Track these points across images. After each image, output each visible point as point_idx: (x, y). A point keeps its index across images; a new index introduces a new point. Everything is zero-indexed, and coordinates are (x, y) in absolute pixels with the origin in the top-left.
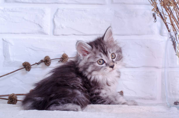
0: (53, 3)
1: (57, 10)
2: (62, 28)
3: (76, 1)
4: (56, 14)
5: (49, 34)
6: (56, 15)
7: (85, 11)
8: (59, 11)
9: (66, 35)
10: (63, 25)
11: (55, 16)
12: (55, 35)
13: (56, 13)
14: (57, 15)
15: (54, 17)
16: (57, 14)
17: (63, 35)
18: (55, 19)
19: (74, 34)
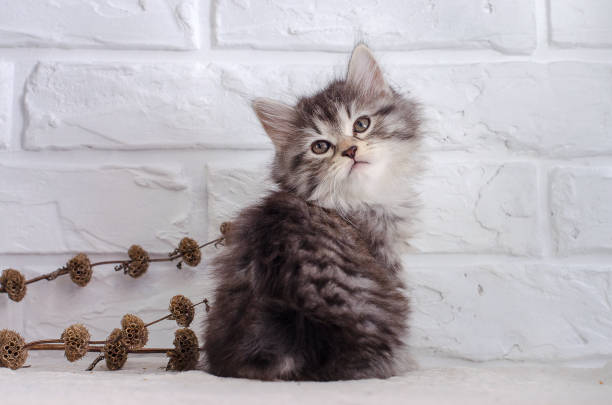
0: (21, 46)
1: (36, 69)
2: (51, 125)
3: (96, 40)
4: (31, 80)
5: (8, 145)
6: (32, 83)
7: (124, 69)
8: (42, 70)
9: (64, 150)
10: (53, 117)
11: (29, 87)
12: (27, 150)
13: (31, 76)
14: (36, 85)
15: (25, 90)
16: (34, 82)
17: (54, 149)
18: (28, 95)
19: (90, 147)
